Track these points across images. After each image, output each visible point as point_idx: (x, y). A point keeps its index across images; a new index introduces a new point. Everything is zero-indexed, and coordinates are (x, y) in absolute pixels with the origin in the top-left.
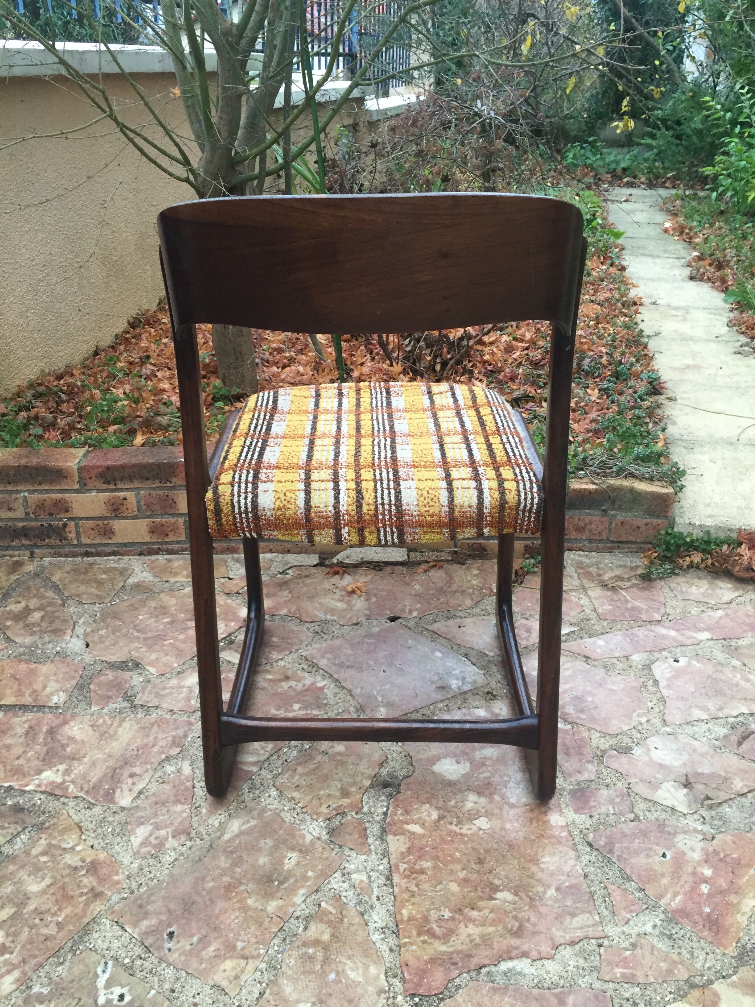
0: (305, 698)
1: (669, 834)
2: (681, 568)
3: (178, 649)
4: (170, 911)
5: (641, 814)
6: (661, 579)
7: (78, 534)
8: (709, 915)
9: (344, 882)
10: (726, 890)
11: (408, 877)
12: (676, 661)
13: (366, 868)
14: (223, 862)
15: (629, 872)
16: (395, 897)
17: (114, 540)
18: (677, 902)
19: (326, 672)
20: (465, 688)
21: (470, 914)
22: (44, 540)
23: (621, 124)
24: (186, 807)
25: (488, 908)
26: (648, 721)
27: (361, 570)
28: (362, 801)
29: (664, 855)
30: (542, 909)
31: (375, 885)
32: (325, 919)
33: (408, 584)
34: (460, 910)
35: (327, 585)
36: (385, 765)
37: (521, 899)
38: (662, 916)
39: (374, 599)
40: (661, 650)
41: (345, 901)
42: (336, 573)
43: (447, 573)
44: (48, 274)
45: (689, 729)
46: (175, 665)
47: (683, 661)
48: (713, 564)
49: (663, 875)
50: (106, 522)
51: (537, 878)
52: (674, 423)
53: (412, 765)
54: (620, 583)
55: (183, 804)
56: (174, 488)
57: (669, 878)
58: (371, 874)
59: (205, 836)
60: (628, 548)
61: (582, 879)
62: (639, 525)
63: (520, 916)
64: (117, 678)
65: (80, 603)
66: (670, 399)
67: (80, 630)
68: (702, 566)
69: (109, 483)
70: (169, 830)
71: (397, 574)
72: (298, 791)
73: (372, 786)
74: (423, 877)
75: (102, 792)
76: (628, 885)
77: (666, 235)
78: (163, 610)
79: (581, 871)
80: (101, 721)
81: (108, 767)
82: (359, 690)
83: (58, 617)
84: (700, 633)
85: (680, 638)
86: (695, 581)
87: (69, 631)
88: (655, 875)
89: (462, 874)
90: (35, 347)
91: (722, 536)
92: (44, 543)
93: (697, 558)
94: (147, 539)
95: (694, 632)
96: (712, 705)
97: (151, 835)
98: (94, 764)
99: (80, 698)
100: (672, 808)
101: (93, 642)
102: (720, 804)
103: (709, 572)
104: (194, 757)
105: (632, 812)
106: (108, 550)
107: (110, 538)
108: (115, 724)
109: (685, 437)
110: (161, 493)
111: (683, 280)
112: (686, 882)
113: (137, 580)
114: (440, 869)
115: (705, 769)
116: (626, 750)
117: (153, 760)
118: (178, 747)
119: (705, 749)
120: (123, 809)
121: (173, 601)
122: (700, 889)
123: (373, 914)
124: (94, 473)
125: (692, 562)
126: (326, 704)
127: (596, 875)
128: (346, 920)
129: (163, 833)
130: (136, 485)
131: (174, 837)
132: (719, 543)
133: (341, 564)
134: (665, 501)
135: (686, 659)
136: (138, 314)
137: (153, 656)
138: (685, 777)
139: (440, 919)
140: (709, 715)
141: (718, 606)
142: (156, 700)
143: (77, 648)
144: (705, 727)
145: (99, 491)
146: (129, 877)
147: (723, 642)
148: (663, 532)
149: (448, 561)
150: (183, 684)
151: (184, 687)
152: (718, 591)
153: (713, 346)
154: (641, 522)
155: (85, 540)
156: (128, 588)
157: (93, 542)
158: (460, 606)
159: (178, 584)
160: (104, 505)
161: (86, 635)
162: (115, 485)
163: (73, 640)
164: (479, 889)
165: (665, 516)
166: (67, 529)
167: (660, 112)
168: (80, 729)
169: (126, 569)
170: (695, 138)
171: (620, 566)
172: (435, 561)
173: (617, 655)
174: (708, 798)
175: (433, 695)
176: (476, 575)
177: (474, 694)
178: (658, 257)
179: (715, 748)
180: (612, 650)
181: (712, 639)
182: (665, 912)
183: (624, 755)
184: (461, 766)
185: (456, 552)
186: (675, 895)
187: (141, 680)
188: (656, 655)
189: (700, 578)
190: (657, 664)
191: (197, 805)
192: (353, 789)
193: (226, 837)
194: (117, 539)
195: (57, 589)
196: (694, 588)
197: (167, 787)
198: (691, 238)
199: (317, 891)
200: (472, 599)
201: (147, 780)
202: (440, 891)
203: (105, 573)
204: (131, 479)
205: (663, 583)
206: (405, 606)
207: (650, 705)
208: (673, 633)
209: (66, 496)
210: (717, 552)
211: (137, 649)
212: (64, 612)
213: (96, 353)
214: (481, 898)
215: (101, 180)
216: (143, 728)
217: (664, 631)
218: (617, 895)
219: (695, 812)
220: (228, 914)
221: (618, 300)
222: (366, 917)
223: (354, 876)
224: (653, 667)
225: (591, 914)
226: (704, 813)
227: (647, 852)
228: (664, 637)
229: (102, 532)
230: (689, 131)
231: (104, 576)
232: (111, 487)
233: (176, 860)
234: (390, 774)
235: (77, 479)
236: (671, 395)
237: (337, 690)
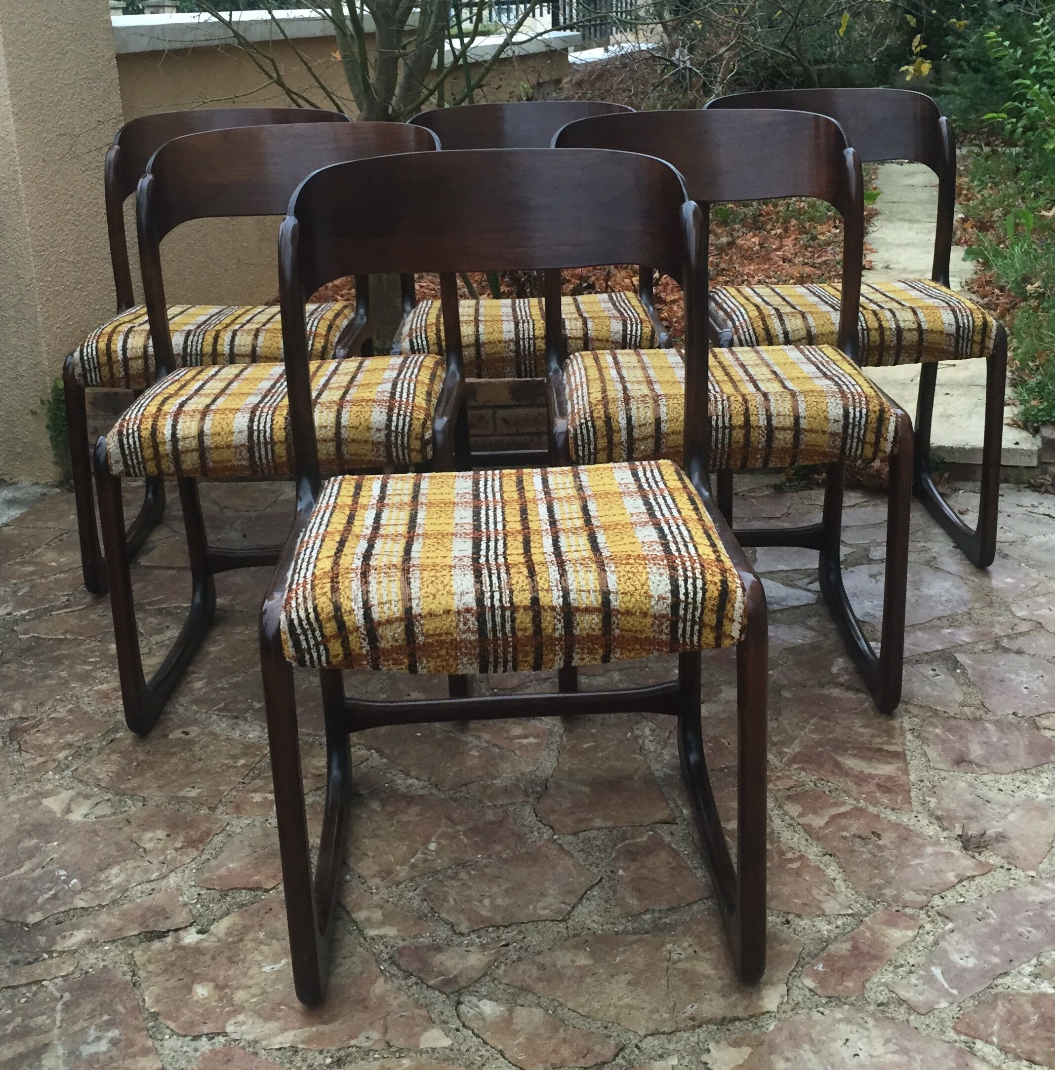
23: (911, 69)
167: (960, 50)
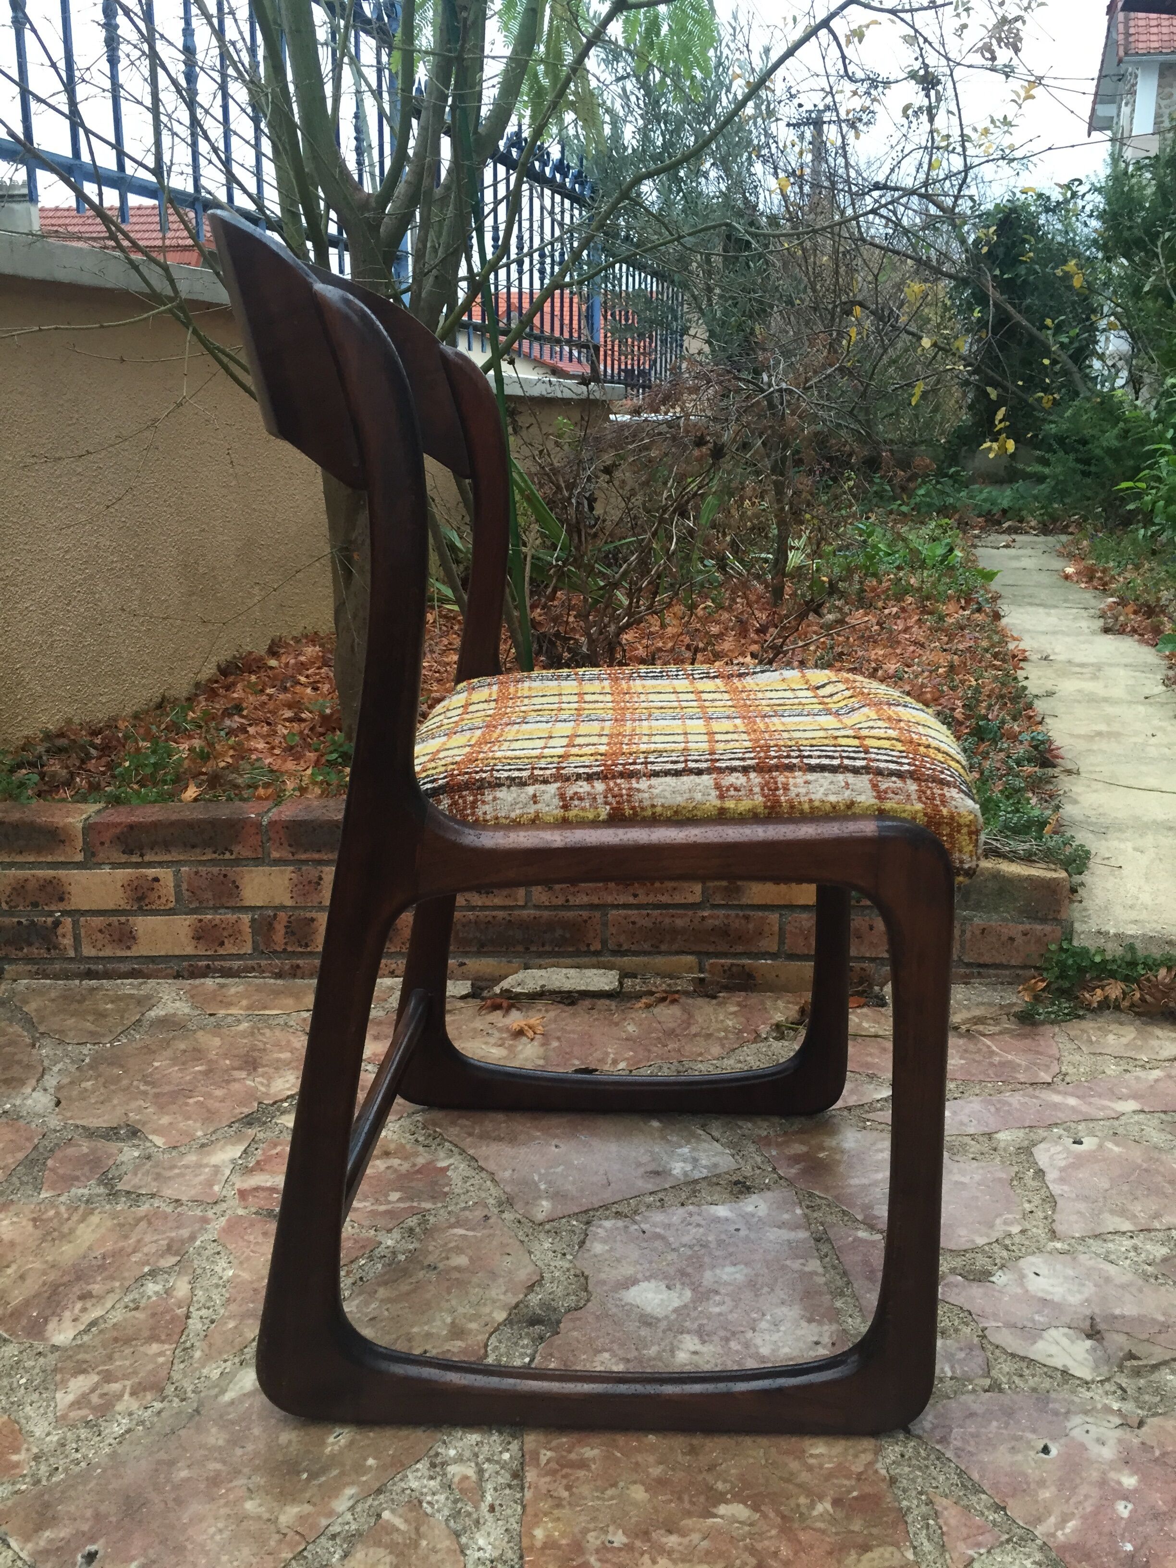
0: (413, 1184)
1: (1056, 1413)
2: (1089, 1008)
3: (209, 1111)
4: (98, 1517)
5: (1004, 1380)
6: (1053, 1023)
7: (77, 938)
8: (1132, 1556)
9: (432, 1478)
10: (1164, 1514)
11: (553, 1473)
12: (1078, 1142)
13: (476, 1455)
14: (215, 1437)
15: (976, 1476)
16: (524, 1507)
17: (134, 952)
18: (1067, 1531)
19: (456, 1146)
20: (697, 1175)
21: (664, 1540)
22: (22, 949)
23: (995, 445)
24: (167, 1346)
25: (699, 1530)
26: (1023, 1232)
27: (540, 1004)
28: (486, 1346)
29: (1046, 1450)
30: (802, 1537)
31: (489, 1486)
32: (386, 1539)
33: (617, 1024)
34: (646, 1533)
35: (479, 1024)
36: (537, 1289)
37: (765, 1516)
38: (1038, 1556)
39: (555, 1044)
40: (1050, 1126)
41: (429, 1510)
42: (496, 1007)
43: (684, 1010)
44: (91, 577)
45: (1096, 1246)
46: (199, 1133)
47: (1089, 1143)
48: (1142, 999)
49: (1042, 1483)
50: (123, 919)
51: (798, 1481)
52: (1075, 802)
53: (586, 1290)
54: (981, 1028)
55: (163, 1342)
56: (237, 862)
57: (1053, 1489)
58: (486, 1466)
59: (190, 1394)
60: (996, 976)
61: (884, 1486)
62: (1011, 934)
63: (759, 1546)
64: (93, 1151)
65: (61, 1042)
66: (1069, 772)
67: (51, 1081)
68: (1126, 1004)
69: (131, 853)
70: (128, 1383)
71: (600, 1011)
72: (373, 1326)
73: (508, 1322)
74: (581, 1473)
75: (24, 1322)
76: (974, 1499)
77: (1068, 583)
78: (197, 1054)
79: (883, 1472)
80: (52, 1213)
81: (44, 1284)
82: (508, 1174)
83: (19, 1062)
84: (1120, 1102)
85: (1084, 1108)
86: (1114, 1027)
87: (33, 1082)
88: (1028, 1483)
89: (656, 1471)
90: (60, 683)
91: (1156, 953)
92: (20, 954)
93: (1115, 990)
94: (189, 950)
95: (1110, 1100)
96: (1141, 1209)
97: (93, 1390)
98: (22, 1277)
99: (25, 1179)
100: (1065, 1372)
101: (70, 1099)
102: (1155, 1367)
103: (1137, 1014)
104: (199, 1271)
105: (988, 1375)
106: (124, 967)
107: (129, 948)
108: (75, 1217)
109: (1094, 820)
110: (215, 870)
111: (1093, 633)
112: (1087, 1497)
113: (163, 1013)
114: (617, 1461)
115: (1129, 1309)
116: (983, 1277)
117: (126, 1274)
118: (175, 1254)
119: (1129, 1277)
120: (55, 1348)
121: (217, 1041)
122: (1114, 1510)
123: (477, 1536)
124: (107, 836)
125: (1106, 998)
126: (446, 1194)
127: (914, 1481)
128: (424, 1543)
129: (115, 1387)
130: (174, 856)
131: (133, 1394)
132: (1152, 965)
133: (507, 994)
134: (1054, 892)
135: (1096, 1140)
136: (234, 657)
137: (165, 1120)
138: (1088, 1322)
139: (605, 1547)
140: (1135, 1224)
141: (1155, 1064)
142: (154, 1184)
143: (39, 1106)
144: (1127, 1243)
145: (115, 865)
146: (37, 1458)
147: (1163, 1116)
148: (1053, 947)
149: (686, 993)
150: (205, 1161)
151: (207, 1165)
152: (1155, 1043)
153: (1141, 709)
154: (1016, 929)
155: (88, 951)
156: (146, 1024)
157: (101, 954)
158: (701, 1054)
159: (230, 1019)
160: (121, 890)
161: (59, 1088)
162: (142, 855)
163: (34, 1094)
164: (686, 1498)
165: (1055, 919)
166: (60, 931)
167: (1052, 426)
168: (12, 1223)
169: (149, 997)
170: (1109, 462)
171: (983, 1004)
172: (665, 991)
173: (972, 1131)
174: (1131, 1356)
175: (640, 1183)
176: (734, 1013)
177: (711, 1184)
178: (1056, 607)
179: (1146, 1277)
180: (962, 1123)
181: (1143, 1111)
182: (1042, 1548)
183: (975, 1285)
184: (674, 1295)
185: (702, 980)
186: (1064, 1519)
187: (136, 1154)
188: (1042, 1133)
189: (1121, 1024)
190: (1042, 1146)
191: (188, 1344)
192: (473, 1326)
193: (228, 1397)
194: (141, 949)
195: (29, 1023)
196: (1111, 1038)
197: (140, 1315)
198: (1105, 584)
199: (379, 1491)
200: (723, 1046)
201: (109, 1305)
202: (612, 1498)
203: (112, 1002)
204: (166, 845)
205: (1057, 1029)
206: (607, 1054)
207: (1028, 1207)
208: (1072, 1101)
209: (61, 873)
210: (1148, 980)
211: (139, 1110)
212: (30, 1054)
213: (160, 706)
214: (689, 1514)
215: (187, 453)
216: (121, 1225)
217: (1057, 1098)
218: (951, 1515)
219: (1108, 1380)
220: (204, 1525)
221: (987, 650)
222: (464, 1540)
223: (453, 1470)
224: (1034, 1150)
225: (899, 1548)
226: (1124, 1381)
227: (1013, 1443)
228: (1056, 1106)
229: (116, 938)
230: (1098, 452)
231: (109, 1006)
232: (135, 859)
233: (128, 1431)
234: (542, 1304)
235: (79, 843)
236: (1069, 766)
237: (470, 1173)
